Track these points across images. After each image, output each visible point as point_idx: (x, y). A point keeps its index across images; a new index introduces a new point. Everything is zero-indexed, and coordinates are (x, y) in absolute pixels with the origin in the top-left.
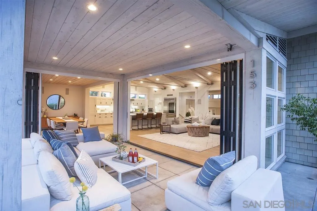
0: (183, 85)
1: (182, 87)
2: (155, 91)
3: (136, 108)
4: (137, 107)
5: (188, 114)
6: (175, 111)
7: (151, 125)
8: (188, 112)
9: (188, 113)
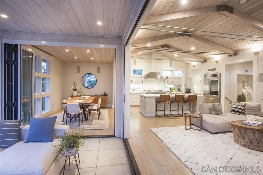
0: (231, 52)
1: (229, 55)
2: (194, 66)
3: (171, 88)
4: (172, 86)
5: (241, 98)
6: (219, 91)
7: (183, 110)
8: (241, 94)
9: (240, 96)
